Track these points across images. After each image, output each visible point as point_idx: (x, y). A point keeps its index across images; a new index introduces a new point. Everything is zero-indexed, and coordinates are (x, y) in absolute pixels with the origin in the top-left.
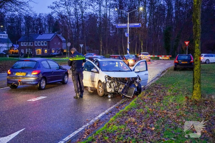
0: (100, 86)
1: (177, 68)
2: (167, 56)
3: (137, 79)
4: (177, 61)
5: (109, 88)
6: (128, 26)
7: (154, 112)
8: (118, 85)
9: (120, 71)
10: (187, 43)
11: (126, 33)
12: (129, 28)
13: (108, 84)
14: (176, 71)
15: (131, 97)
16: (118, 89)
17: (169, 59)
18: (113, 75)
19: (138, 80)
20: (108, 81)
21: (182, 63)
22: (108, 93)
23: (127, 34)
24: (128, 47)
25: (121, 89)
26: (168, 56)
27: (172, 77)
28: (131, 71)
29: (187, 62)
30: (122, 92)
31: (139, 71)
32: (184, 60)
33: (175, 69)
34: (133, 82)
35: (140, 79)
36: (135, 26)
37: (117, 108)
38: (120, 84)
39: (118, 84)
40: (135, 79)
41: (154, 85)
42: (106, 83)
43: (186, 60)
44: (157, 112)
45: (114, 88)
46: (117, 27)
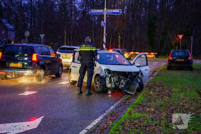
0: (98, 81)
1: (172, 66)
2: (151, 53)
3: (139, 73)
4: (171, 58)
5: (110, 83)
6: (105, 13)
7: (169, 105)
8: (119, 80)
9: (119, 64)
10: (180, 37)
11: (102, 21)
12: (106, 15)
13: (108, 79)
14: (170, 71)
15: (134, 94)
16: (119, 84)
17: (153, 57)
18: (113, 68)
19: (140, 75)
20: (107, 75)
21: (177, 60)
22: (108, 88)
23: (103, 23)
24: (105, 41)
25: (122, 84)
26: (153, 53)
27: (169, 77)
28: (131, 65)
29: (183, 60)
30: (124, 87)
31: (140, 65)
32: (180, 57)
33: (169, 68)
34: (135, 77)
35: (142, 74)
36: (113, 13)
37: (124, 102)
38: (121, 79)
39: (119, 78)
40: (137, 73)
41: (153, 83)
42: (106, 77)
43: (183, 57)
44: (171, 105)
45: (115, 82)
46: (91, 13)
